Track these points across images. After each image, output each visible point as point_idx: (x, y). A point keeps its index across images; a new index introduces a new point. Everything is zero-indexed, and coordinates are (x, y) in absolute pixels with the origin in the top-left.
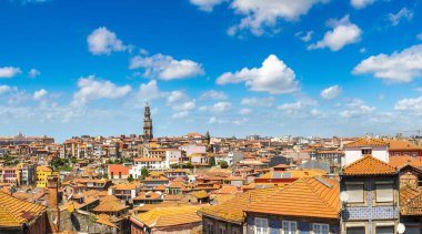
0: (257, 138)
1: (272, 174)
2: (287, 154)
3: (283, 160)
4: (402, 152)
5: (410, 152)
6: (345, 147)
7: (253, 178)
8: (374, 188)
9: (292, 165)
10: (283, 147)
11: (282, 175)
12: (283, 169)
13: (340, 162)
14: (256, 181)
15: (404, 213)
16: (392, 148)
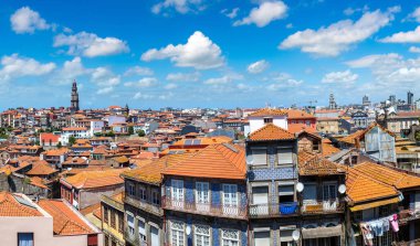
0: (170, 109)
1: (184, 141)
2: (196, 123)
3: (193, 129)
4: (297, 121)
5: (304, 120)
6: (249, 117)
7: (167, 145)
8: (276, 152)
9: (201, 133)
10: (193, 117)
11: (193, 142)
12: (194, 137)
13: (243, 130)
14: (171, 147)
15: (302, 173)
16: (290, 117)
